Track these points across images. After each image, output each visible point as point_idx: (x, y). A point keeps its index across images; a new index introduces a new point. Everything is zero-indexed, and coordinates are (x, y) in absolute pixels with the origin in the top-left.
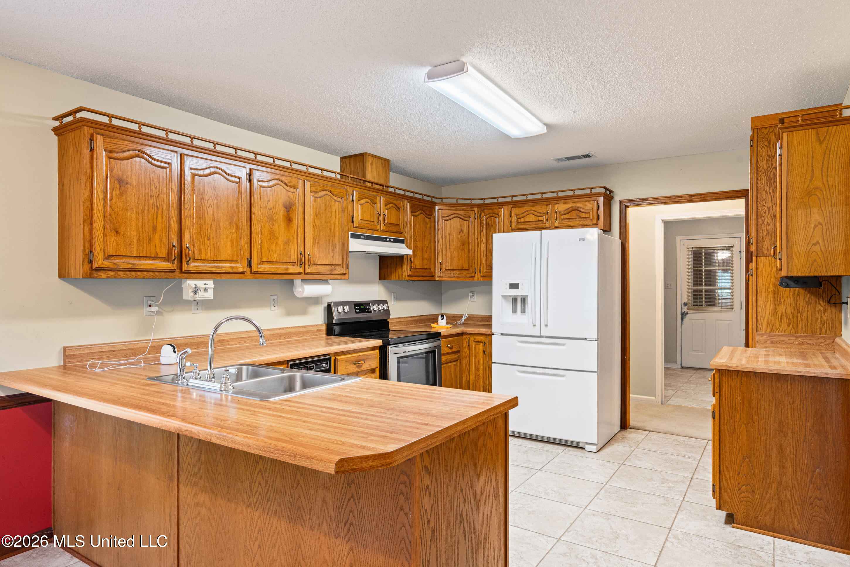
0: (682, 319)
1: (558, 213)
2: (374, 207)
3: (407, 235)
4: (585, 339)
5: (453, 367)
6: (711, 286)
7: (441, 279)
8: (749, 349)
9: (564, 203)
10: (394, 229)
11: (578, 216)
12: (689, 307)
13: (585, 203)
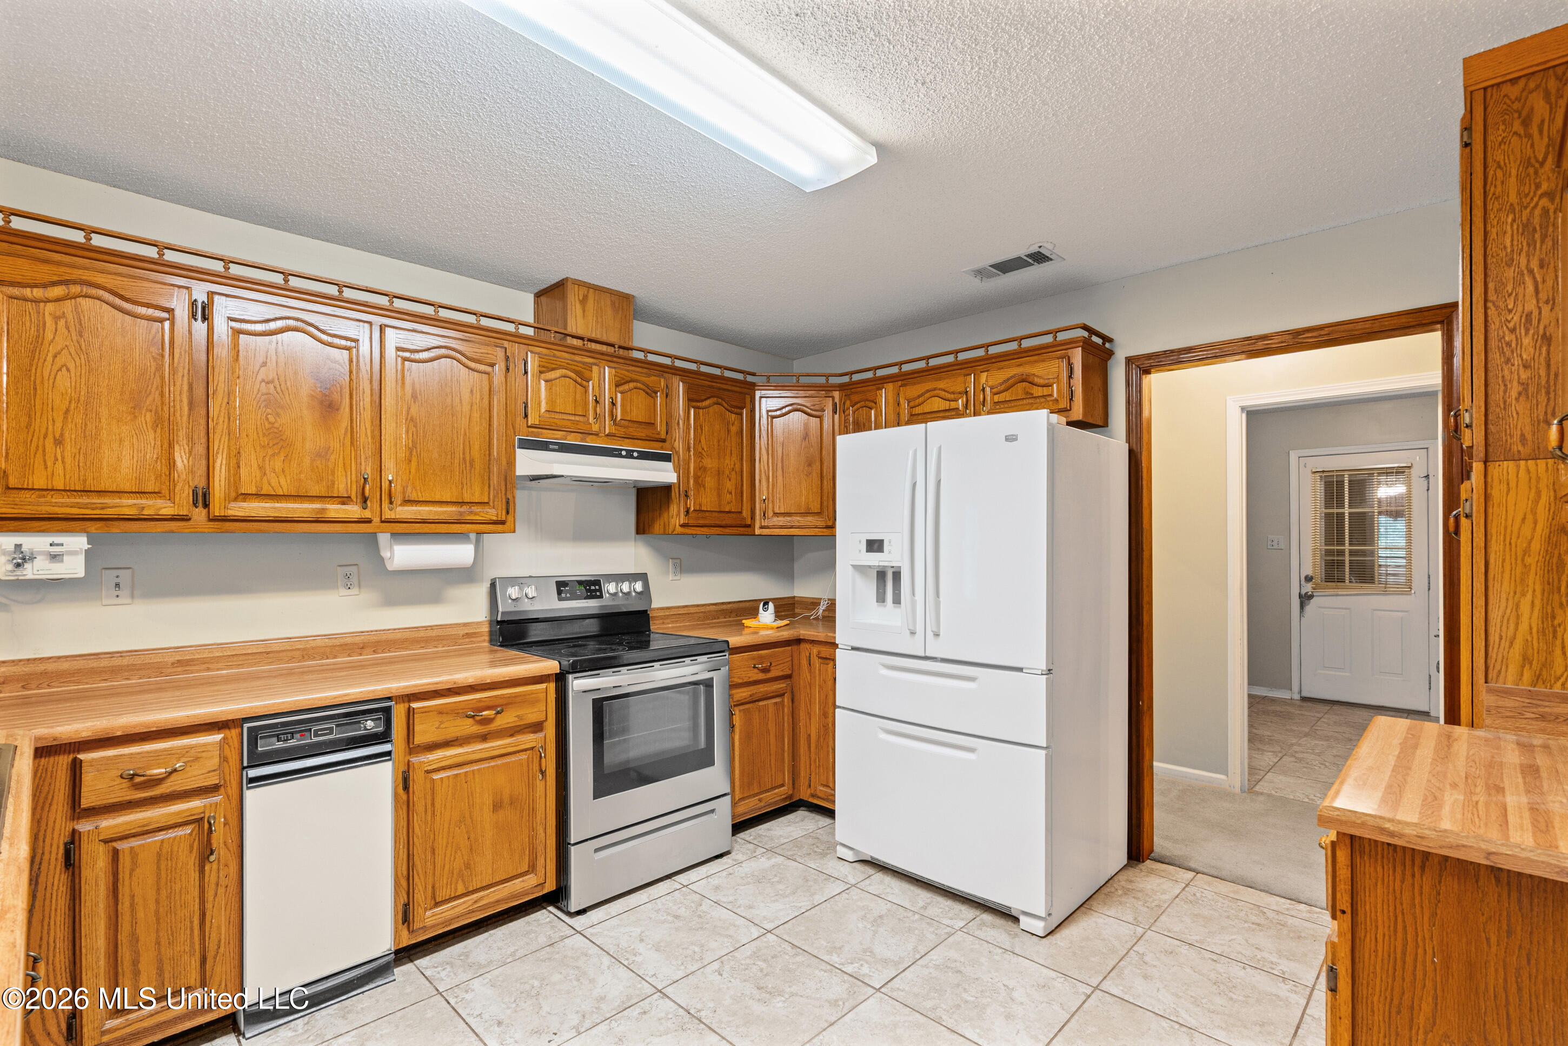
0: (1302, 606)
1: (988, 390)
2: (586, 389)
3: (679, 445)
4: (1020, 670)
5: (771, 710)
6: (1365, 545)
7: (766, 532)
8: (1460, 731)
9: (999, 369)
10: (642, 433)
11: (1028, 393)
12: (1316, 584)
13: (1042, 365)
